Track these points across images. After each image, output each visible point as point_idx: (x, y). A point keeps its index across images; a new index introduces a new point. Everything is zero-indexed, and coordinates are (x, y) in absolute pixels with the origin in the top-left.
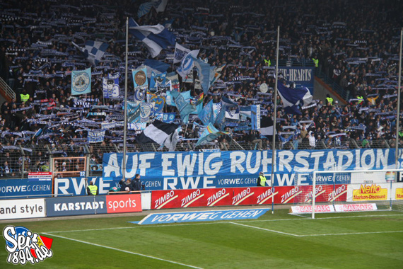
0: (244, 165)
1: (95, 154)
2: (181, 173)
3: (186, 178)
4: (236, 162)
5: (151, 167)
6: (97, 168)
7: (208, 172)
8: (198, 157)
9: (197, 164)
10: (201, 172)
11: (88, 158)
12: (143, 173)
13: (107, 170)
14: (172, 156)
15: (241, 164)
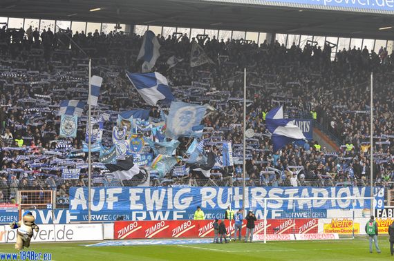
0: (215, 200)
2: (150, 207)
3: (155, 212)
4: (206, 197)
5: (119, 201)
6: (64, 201)
7: (178, 206)
8: (167, 192)
9: (166, 199)
10: (170, 207)
11: (55, 191)
12: (110, 207)
13: (74, 204)
14: (140, 191)
15: (212, 199)
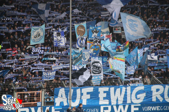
0: (162, 95)
1: (48, 89)
2: (114, 102)
3: (117, 106)
4: (156, 93)
5: (91, 98)
6: (50, 99)
7: (135, 101)
8: (126, 90)
9: (126, 95)
10: (129, 101)
11: (43, 92)
12: (84, 103)
13: (58, 101)
14: (106, 89)
15: (160, 95)
